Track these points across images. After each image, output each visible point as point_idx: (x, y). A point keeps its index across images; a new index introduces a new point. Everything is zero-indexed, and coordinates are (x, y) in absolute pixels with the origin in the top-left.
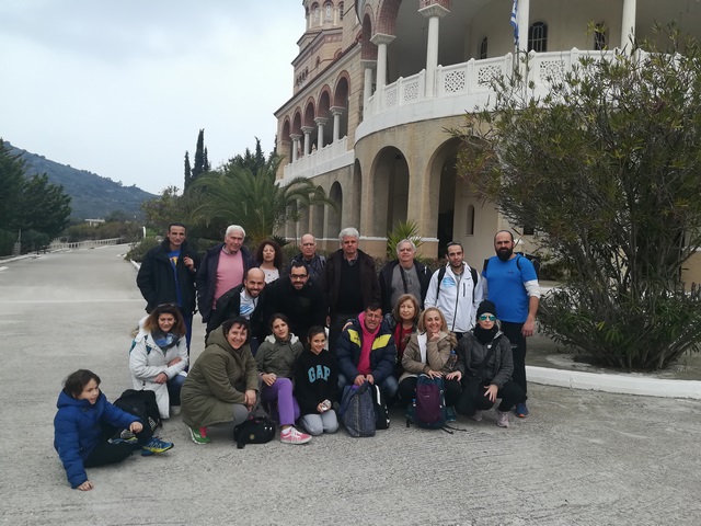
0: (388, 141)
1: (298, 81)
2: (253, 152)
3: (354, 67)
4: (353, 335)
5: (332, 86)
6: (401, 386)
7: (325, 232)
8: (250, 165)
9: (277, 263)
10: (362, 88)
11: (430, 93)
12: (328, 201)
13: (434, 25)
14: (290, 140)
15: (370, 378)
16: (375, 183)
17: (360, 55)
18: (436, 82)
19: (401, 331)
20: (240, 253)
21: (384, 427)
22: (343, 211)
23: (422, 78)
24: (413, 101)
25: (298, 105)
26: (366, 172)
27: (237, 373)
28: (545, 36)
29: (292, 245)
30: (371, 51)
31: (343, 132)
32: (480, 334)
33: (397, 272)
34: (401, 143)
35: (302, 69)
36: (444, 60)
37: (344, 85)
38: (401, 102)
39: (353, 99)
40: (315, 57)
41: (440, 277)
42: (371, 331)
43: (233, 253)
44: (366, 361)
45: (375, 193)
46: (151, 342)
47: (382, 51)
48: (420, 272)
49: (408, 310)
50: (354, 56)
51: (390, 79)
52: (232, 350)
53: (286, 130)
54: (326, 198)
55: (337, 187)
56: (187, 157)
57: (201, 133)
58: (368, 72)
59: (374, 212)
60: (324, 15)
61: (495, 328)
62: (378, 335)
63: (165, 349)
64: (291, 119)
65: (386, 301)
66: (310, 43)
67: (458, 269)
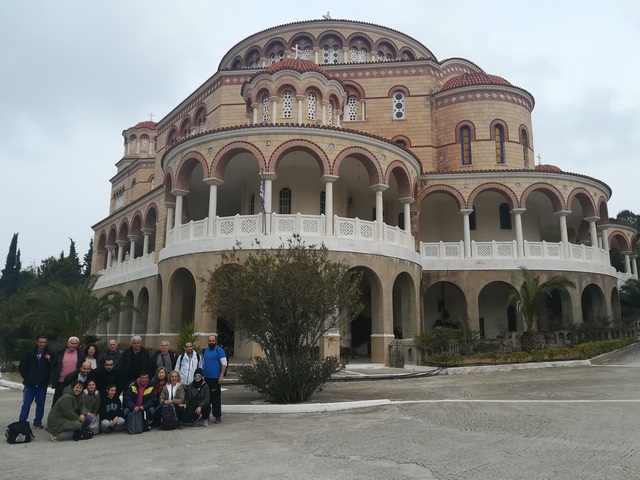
0: (182, 264)
1: (116, 195)
2: (67, 254)
3: (161, 203)
4: (134, 389)
5: (144, 213)
6: (156, 412)
7: (133, 328)
9: (95, 356)
10: (166, 224)
11: (211, 234)
13: (213, 191)
14: (106, 249)
15: (142, 407)
16: (172, 293)
17: (164, 195)
18: (215, 227)
19: (159, 386)
20: (76, 352)
22: (149, 312)
23: (206, 223)
24: (200, 238)
25: (115, 222)
26: (166, 285)
28: (290, 196)
30: (171, 198)
31: (151, 248)
32: (195, 384)
34: (191, 266)
35: (118, 187)
36: (221, 212)
37: (153, 213)
38: (192, 238)
39: (159, 225)
40: (131, 178)
41: (182, 359)
42: (143, 386)
43: (72, 352)
44: (140, 400)
45: (172, 300)
47: (179, 201)
48: (172, 356)
49: (162, 373)
50: (160, 195)
51: (185, 220)
52: (75, 396)
54: (133, 302)
55: (144, 292)
58: (170, 211)
59: (171, 313)
60: (141, 146)
61: (202, 381)
62: (147, 388)
64: (107, 233)
66: (128, 168)
67: (190, 354)
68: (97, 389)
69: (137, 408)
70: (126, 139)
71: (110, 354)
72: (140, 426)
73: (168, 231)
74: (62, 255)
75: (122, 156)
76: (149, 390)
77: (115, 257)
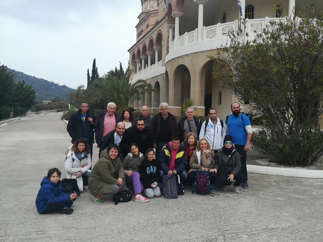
0: (181, 62)
1: (139, 35)
2: (119, 68)
3: (164, 28)
4: (167, 152)
5: (154, 37)
6: (189, 175)
7: (152, 105)
8: (117, 75)
9: (130, 120)
10: (168, 38)
11: (200, 40)
12: (154, 90)
13: (201, 8)
14: (135, 62)
15: (175, 172)
17: (167, 22)
18: (202, 34)
19: (189, 150)
20: (114, 115)
21: (182, 194)
22: (161, 95)
23: (196, 32)
24: (192, 43)
25: (139, 46)
26: (171, 77)
27: (114, 170)
28: (253, 11)
30: (172, 21)
31: (160, 59)
32: (225, 150)
33: (186, 123)
34: (187, 63)
35: (140, 30)
36: (206, 24)
37: (160, 37)
38: (186, 44)
39: (164, 43)
40: (146, 24)
41: (206, 125)
42: (175, 150)
43: (111, 115)
44: (173, 164)
45: (175, 86)
46: (74, 156)
48: (197, 122)
49: (191, 140)
50: (164, 23)
51: (181, 33)
52: (111, 160)
55: (157, 84)
58: (171, 30)
59: (175, 95)
60: (150, 4)
61: (232, 148)
62: (178, 152)
63: (81, 159)
64: (136, 53)
65: (181, 136)
66: (144, 17)
69: (170, 172)
70: (142, 2)
73: (170, 42)
74: (116, 68)
75: (141, 12)
76: (180, 155)
77: (141, 68)
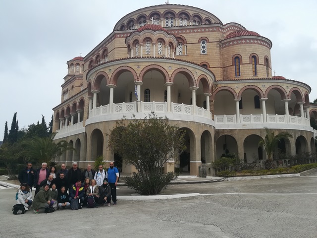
0: (97, 127)
1: (64, 93)
2: (40, 123)
3: (86, 97)
4: (74, 188)
5: (78, 102)
6: (85, 199)
7: (73, 158)
8: (39, 130)
9: (55, 172)
10: (89, 105)
11: (111, 112)
13: (112, 91)
14: (59, 120)
15: (78, 197)
16: (92, 141)
17: (87, 93)
18: (112, 108)
19: (86, 187)
21: (81, 208)
23: (108, 107)
24: (105, 114)
25: (63, 107)
26: (89, 137)
29: (58, 165)
30: (91, 94)
31: (82, 119)
32: (104, 185)
33: (87, 173)
34: (101, 128)
35: (65, 89)
36: (115, 101)
37: (82, 102)
38: (101, 114)
39: (85, 108)
40: (71, 85)
41: (97, 173)
42: (78, 187)
43: (44, 170)
44: (77, 194)
45: (92, 145)
46: (22, 193)
47: (95, 96)
48: (92, 172)
49: (87, 181)
50: (85, 93)
51: (98, 105)
52: (45, 191)
53: (57, 115)
54: (73, 146)
55: (78, 140)
56: (6, 124)
57: (15, 114)
58: (91, 101)
59: (92, 151)
60: (76, 68)
61: (107, 184)
62: (80, 188)
63: (26, 194)
64: (60, 112)
66: (70, 80)
67: (101, 171)
68: (56, 188)
70: (69, 66)
71: (62, 171)
72: (77, 207)
73: (90, 111)
74: (38, 123)
75: (67, 74)
76: (82, 189)
77: (64, 124)
